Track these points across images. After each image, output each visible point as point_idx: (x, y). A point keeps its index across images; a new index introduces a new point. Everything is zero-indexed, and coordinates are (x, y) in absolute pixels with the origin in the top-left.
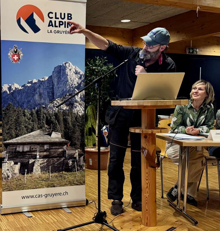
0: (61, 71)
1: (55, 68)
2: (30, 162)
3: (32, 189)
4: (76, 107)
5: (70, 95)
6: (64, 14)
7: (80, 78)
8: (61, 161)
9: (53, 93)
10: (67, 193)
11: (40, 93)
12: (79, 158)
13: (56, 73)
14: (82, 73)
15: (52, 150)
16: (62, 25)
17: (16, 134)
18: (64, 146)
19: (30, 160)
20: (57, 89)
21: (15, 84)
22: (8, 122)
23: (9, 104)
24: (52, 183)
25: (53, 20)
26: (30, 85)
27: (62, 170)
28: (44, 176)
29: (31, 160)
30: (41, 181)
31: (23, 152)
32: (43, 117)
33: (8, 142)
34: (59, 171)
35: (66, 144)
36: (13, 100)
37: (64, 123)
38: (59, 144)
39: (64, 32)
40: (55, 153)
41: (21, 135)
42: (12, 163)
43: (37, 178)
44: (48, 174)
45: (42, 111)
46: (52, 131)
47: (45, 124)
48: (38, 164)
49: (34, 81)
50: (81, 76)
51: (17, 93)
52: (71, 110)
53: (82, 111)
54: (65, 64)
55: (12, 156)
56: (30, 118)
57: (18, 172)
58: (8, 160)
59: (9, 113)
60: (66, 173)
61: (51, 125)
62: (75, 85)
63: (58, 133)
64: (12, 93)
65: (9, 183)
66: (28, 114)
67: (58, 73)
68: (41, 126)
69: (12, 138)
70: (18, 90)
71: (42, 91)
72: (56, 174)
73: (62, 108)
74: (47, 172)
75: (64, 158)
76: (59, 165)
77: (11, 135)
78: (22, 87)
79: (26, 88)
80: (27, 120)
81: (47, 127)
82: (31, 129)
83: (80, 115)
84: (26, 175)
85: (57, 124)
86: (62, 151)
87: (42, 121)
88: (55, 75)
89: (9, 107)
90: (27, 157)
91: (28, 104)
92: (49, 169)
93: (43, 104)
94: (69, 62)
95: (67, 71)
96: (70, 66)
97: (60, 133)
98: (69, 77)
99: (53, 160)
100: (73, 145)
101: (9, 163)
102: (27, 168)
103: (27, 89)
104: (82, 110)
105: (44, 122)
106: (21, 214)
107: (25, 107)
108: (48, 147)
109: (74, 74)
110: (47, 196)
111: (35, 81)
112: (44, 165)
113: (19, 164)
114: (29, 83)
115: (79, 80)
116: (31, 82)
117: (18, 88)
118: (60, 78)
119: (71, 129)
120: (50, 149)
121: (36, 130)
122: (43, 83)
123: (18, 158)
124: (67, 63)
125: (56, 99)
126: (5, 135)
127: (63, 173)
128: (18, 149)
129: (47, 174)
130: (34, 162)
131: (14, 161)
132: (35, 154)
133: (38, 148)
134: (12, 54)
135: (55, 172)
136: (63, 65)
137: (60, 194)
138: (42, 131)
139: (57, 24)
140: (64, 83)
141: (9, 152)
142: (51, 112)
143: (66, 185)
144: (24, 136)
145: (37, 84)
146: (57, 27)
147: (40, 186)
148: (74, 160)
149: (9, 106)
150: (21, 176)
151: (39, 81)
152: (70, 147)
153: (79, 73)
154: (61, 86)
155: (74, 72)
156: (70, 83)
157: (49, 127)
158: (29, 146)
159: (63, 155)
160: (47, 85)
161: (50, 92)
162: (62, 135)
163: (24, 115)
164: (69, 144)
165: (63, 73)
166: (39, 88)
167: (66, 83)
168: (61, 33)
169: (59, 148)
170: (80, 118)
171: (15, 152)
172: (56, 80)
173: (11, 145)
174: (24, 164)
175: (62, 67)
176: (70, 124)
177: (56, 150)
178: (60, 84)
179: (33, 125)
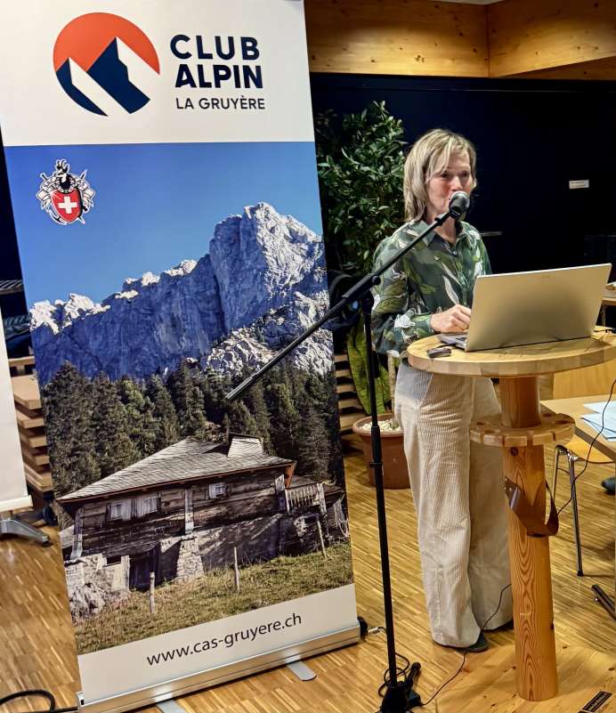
0: (239, 236)
1: (218, 228)
2: (164, 548)
3: (181, 627)
4: (306, 350)
5: (280, 313)
6: (231, 40)
7: (310, 254)
8: (269, 525)
9: (220, 315)
10: (297, 619)
11: (173, 319)
12: (328, 506)
13: (224, 245)
14: (315, 235)
15: (235, 498)
16: (227, 77)
17: (102, 467)
18: (274, 478)
19: (163, 541)
20: (234, 298)
22: (70, 428)
23: (64, 370)
24: (246, 597)
25: (192, 64)
26: (134, 293)
27: (277, 554)
28: (215, 582)
29: (167, 540)
30: (210, 600)
31: (134, 519)
32: (195, 396)
33: (74, 495)
34: (266, 558)
35: (281, 470)
36: (74, 354)
37: (268, 406)
38: (258, 477)
39: (235, 104)
40: (249, 504)
41: (121, 465)
42: (101, 560)
43: (195, 593)
44: (231, 572)
45: (187, 378)
46: (231, 437)
47: (204, 418)
48: (192, 551)
49: (145, 278)
50: (311, 246)
51: (88, 325)
52: (290, 362)
53: (326, 360)
54: (253, 211)
55: (96, 539)
57: (125, 587)
58: (83, 554)
59: (66, 398)
60: (290, 559)
61: (226, 416)
62: (295, 279)
63: (252, 440)
64: (70, 332)
65: (98, 626)
66: (135, 389)
67: (231, 245)
68: (189, 428)
69: (89, 479)
70: (92, 316)
71: (180, 313)
72: (258, 568)
73: (257, 357)
74: (226, 567)
75: (279, 516)
76: (266, 540)
77: (83, 471)
78: (103, 306)
79: (119, 307)
80: (136, 413)
81: (210, 428)
82: (154, 443)
83: (322, 373)
84: (153, 590)
85: (243, 412)
86: (270, 495)
87: (190, 409)
88: (220, 252)
90: (153, 532)
91: (135, 359)
92: (231, 559)
93: (188, 354)
95: (261, 236)
96: (269, 219)
97: (257, 441)
98: (269, 254)
99: (243, 526)
100: (305, 471)
101: (89, 562)
102: (152, 569)
103: (122, 309)
104: (324, 356)
105: (199, 411)
107: (124, 371)
108: (222, 491)
109: (287, 243)
110: (232, 641)
111: (149, 278)
112: (213, 549)
113: (126, 560)
114: (127, 288)
115: (307, 261)
116: (137, 285)
117: (88, 311)
118: (238, 263)
119: (294, 420)
120: (229, 495)
121: (172, 441)
122: (179, 283)
123: (118, 541)
124: (258, 207)
125: (235, 333)
126: (64, 473)
127: (279, 561)
128: (115, 514)
129: (226, 575)
130: (178, 544)
131: (104, 555)
132: (179, 518)
133: (187, 498)
134: (52, 193)
135: (253, 563)
136: (245, 215)
137: (276, 626)
138: (194, 443)
140: (256, 276)
141: (85, 528)
142: (221, 376)
143: (291, 595)
144: (133, 466)
145: (160, 290)
146: (209, 85)
147: (205, 614)
148: (313, 515)
149: (65, 373)
150: (137, 595)
152: (296, 478)
153: (304, 237)
154: (244, 286)
155: (285, 236)
156: (278, 274)
157: (219, 426)
158: (154, 497)
159: (277, 505)
160: (195, 290)
161: (211, 312)
162: (265, 444)
163: (126, 400)
164: (291, 471)
165: (248, 243)
166: (169, 300)
167: (263, 276)
168: (226, 105)
169: (261, 486)
170: (322, 384)
171: (107, 525)
172: (226, 267)
173: (87, 506)
174: (144, 556)
175: (242, 222)
176: (290, 405)
177: (251, 495)
178: (241, 279)
179: (162, 428)
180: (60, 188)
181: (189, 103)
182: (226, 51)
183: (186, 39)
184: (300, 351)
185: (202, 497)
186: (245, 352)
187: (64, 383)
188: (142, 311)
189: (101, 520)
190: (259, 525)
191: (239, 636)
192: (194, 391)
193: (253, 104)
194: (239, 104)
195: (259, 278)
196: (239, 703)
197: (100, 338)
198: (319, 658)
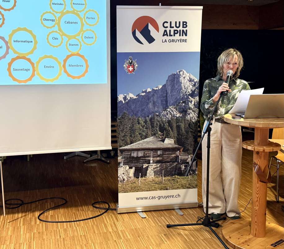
0: (175, 79)
1: (169, 76)
2: (144, 167)
3: (146, 191)
4: (190, 114)
5: (183, 102)
6: (180, 22)
7: (195, 85)
8: (173, 165)
9: (167, 101)
10: (179, 196)
11: (154, 102)
13: (170, 81)
14: (197, 79)
15: (165, 156)
16: (177, 33)
17: (131, 141)
18: (176, 151)
19: (144, 165)
20: (171, 97)
21: (130, 94)
22: (124, 129)
23: (125, 113)
24: (165, 186)
25: (168, 29)
26: (145, 94)
27: (175, 175)
28: (157, 179)
30: (155, 184)
31: (137, 157)
32: (157, 124)
33: (123, 148)
34: (172, 175)
35: (178, 149)
36: (128, 109)
37: (177, 129)
38: (172, 150)
39: (178, 41)
40: (168, 158)
41: (136, 141)
42: (128, 167)
43: (151, 181)
45: (155, 119)
46: (165, 137)
47: (159, 131)
48: (151, 169)
50: (195, 83)
51: (132, 102)
52: (185, 117)
53: (195, 118)
55: (127, 161)
56: (144, 125)
57: (133, 176)
58: (123, 165)
60: (179, 177)
61: (165, 131)
62: (189, 92)
63: (171, 139)
64: (127, 103)
65: (125, 186)
66: (142, 120)
67: (172, 81)
68: (154, 133)
69: (127, 144)
71: (156, 100)
72: (169, 178)
73: (175, 115)
74: (160, 176)
75: (177, 163)
76: (172, 170)
77: (126, 141)
80: (141, 127)
81: (160, 134)
82: (144, 136)
83: (194, 121)
84: (140, 178)
85: (170, 130)
86: (174, 156)
87: (155, 128)
88: (169, 83)
89: (124, 116)
90: (141, 162)
91: (143, 112)
92: (162, 174)
93: (156, 112)
94: (183, 70)
95: (181, 79)
96: (184, 74)
97: (173, 139)
98: (182, 85)
100: (186, 151)
101: (124, 167)
102: (140, 172)
103: (141, 98)
104: (195, 116)
105: (157, 129)
106: (135, 214)
107: (139, 115)
108: (161, 153)
109: (188, 82)
110: (160, 198)
111: (149, 90)
112: (157, 170)
113: (134, 168)
114: (143, 92)
115: (193, 87)
116: (145, 92)
117: (132, 98)
118: (173, 87)
119: (184, 135)
120: (163, 154)
121: (149, 136)
122: (156, 91)
123: (132, 163)
124: (181, 71)
125: (170, 107)
126: (121, 141)
127: (175, 177)
128: (132, 155)
129: (160, 178)
130: (148, 166)
132: (149, 159)
133: (152, 153)
134: (127, 65)
135: (168, 176)
136: (177, 73)
137: (173, 196)
138: (155, 138)
139: (172, 33)
140: (178, 91)
141: (124, 157)
142: (165, 119)
143: (178, 188)
144: (139, 142)
145: (151, 93)
146: (172, 36)
147: (153, 188)
148: (187, 165)
149: (124, 114)
150: (136, 179)
151: (153, 90)
152: (183, 152)
153: (193, 80)
155: (188, 80)
156: (184, 91)
157: (162, 134)
158: (143, 152)
159: (176, 160)
160: (161, 94)
161: (164, 101)
162: (175, 141)
163: (139, 123)
164: (181, 150)
165: (177, 81)
166: (153, 96)
167: (180, 91)
168: (176, 41)
169: (172, 153)
170: (194, 125)
171: (130, 157)
172: (170, 88)
173: (126, 151)
174: (138, 168)
175: (176, 75)
176: (183, 130)
177: (169, 155)
178: (173, 92)
179: (147, 132)
180: (129, 64)
181: (166, 41)
182: (178, 25)
183: (167, 22)
184: (188, 114)
185: (156, 154)
186: (172, 113)
187: (124, 117)
188: (146, 99)
189: (129, 156)
190: (171, 165)
191: (162, 197)
192: (157, 123)
193: (184, 41)
194: (179, 41)
195: (179, 92)
196: (161, 217)
197: (134, 106)
198: (185, 210)
